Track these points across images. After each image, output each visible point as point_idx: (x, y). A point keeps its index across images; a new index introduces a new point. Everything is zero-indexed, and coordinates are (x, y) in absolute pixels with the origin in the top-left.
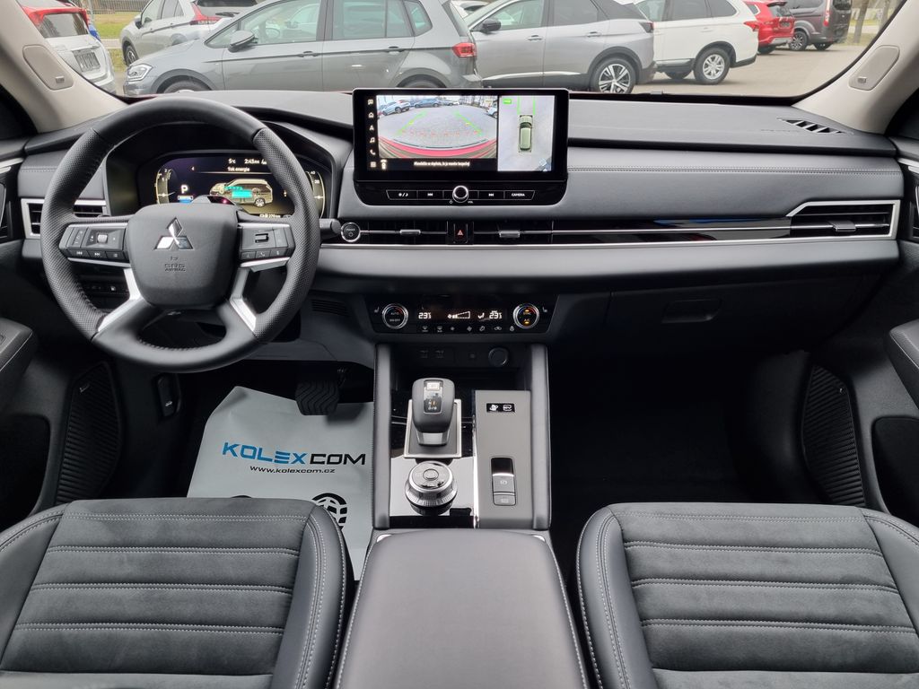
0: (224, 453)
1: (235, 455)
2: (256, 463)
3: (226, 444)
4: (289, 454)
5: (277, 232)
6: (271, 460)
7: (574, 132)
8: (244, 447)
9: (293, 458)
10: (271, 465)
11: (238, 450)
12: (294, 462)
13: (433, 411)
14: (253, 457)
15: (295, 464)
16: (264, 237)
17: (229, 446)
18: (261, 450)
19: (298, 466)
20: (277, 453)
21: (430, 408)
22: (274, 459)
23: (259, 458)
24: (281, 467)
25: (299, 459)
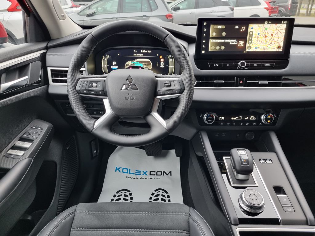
0: (116, 171)
1: (120, 172)
2: (128, 175)
3: (116, 167)
4: (141, 171)
5: (175, 82)
6: (134, 174)
7: (294, 38)
8: (123, 169)
9: (142, 173)
10: (134, 176)
11: (121, 170)
12: (143, 175)
13: (245, 165)
14: (127, 173)
15: (144, 175)
16: (169, 84)
17: (117, 168)
18: (130, 169)
19: (145, 176)
20: (136, 171)
21: (243, 163)
22: (135, 173)
23: (130, 173)
24: (138, 176)
25: (145, 173)
